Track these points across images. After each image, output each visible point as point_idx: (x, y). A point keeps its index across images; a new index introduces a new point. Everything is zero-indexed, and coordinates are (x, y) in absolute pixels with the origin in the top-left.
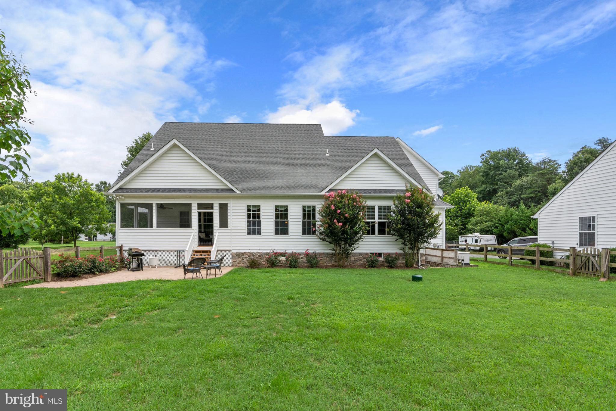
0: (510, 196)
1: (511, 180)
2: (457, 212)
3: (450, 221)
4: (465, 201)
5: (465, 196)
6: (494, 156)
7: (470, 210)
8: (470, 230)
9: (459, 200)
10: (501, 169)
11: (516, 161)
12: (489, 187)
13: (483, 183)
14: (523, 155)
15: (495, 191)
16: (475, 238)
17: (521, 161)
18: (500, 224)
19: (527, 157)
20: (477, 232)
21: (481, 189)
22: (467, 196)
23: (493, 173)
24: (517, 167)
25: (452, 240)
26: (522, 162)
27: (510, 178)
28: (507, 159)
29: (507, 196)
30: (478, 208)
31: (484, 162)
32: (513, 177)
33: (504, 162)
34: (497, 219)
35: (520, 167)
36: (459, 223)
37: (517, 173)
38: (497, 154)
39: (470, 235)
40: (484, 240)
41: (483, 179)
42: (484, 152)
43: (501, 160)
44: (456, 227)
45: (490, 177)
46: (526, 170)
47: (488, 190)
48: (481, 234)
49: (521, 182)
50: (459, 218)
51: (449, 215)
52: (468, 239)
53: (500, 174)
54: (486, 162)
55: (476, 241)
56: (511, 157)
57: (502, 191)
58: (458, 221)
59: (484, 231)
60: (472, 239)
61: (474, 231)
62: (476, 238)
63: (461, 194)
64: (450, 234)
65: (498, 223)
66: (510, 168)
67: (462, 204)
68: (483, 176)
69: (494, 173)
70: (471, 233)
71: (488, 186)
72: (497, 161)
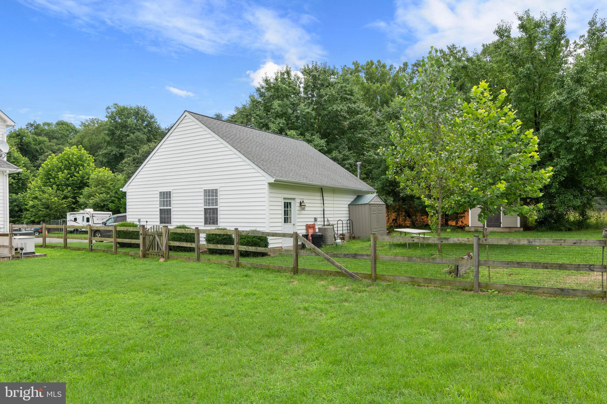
0: (137, 164)
1: (139, 144)
2: (68, 179)
3: (56, 192)
4: (78, 165)
5: (78, 158)
6: (122, 112)
7: (83, 177)
8: (82, 205)
9: (69, 163)
10: (129, 129)
11: (145, 123)
12: (115, 150)
13: (109, 143)
14: (152, 117)
15: (122, 156)
16: (86, 216)
17: (149, 124)
18: (117, 198)
19: (156, 121)
20: (90, 208)
21: (105, 151)
22: (80, 158)
23: (119, 132)
24: (146, 130)
25: (58, 218)
26: (151, 124)
27: (137, 142)
28: (136, 118)
29: (134, 163)
30: (92, 176)
31: (110, 117)
32: (142, 142)
33: (132, 121)
34: (114, 191)
35: (149, 130)
36: (69, 194)
37: (145, 137)
38: (124, 110)
39: (81, 211)
40: (98, 218)
41: (108, 139)
42: (111, 104)
43: (129, 118)
44: (65, 200)
45: (117, 138)
46: (155, 135)
47: (114, 153)
48: (95, 210)
49: (148, 148)
50: (69, 188)
51: (56, 183)
52: (77, 216)
53: (128, 135)
54: (112, 117)
55: (88, 220)
56: (140, 116)
57: (130, 157)
58: (68, 192)
59: (98, 207)
60: (83, 217)
61: (86, 206)
62: (88, 216)
63: (73, 154)
64: (56, 210)
65: (115, 197)
66: (138, 130)
67: (74, 169)
68: (108, 134)
69: (121, 133)
70: (83, 209)
71: (114, 148)
72: (124, 119)
